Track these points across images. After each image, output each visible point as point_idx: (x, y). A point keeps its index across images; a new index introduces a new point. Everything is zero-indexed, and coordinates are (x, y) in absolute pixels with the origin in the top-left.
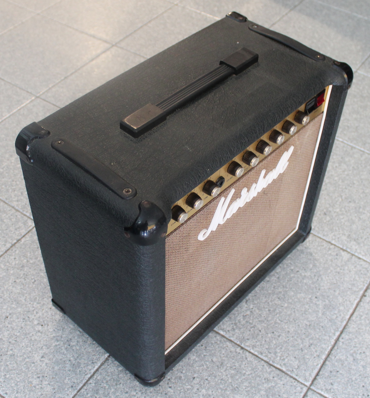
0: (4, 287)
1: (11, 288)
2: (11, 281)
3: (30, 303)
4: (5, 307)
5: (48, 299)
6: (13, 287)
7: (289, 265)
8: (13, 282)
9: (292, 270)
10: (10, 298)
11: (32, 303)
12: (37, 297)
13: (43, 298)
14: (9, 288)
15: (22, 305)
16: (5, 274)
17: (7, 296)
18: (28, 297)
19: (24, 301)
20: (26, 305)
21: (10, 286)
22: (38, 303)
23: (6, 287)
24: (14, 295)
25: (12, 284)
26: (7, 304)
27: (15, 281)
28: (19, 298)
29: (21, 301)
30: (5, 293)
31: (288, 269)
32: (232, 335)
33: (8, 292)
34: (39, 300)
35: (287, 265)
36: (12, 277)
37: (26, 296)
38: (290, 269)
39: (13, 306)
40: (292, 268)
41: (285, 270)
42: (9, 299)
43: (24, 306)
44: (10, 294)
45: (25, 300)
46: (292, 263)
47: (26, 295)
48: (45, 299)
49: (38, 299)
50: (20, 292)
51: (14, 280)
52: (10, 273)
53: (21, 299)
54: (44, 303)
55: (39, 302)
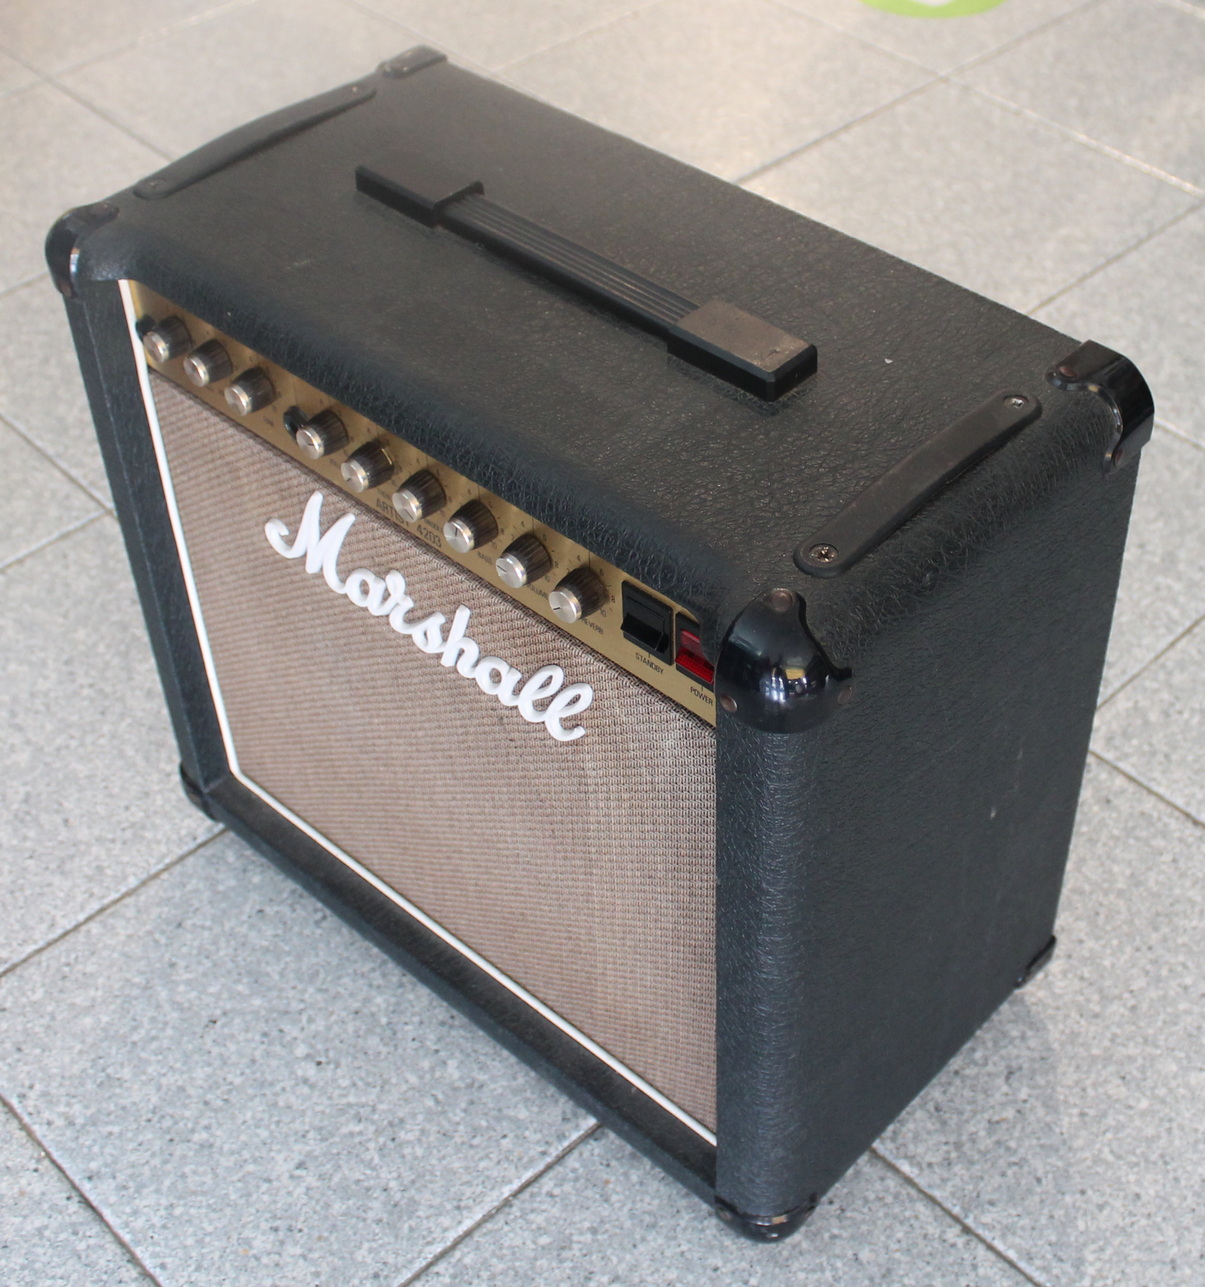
0: (222, 925)
1: (244, 929)
2: (247, 909)
3: (294, 988)
4: (212, 990)
5: (354, 981)
6: (252, 927)
7: (1180, 969)
8: (254, 911)
9: (1186, 988)
10: (233, 961)
11: (300, 987)
12: (321, 970)
13: (340, 977)
14: (237, 930)
15: (270, 989)
16: (232, 882)
17: (226, 955)
18: (293, 966)
19: (276, 977)
20: (281, 990)
21: (243, 923)
22: (320, 990)
23: (228, 926)
24: (249, 956)
25: (250, 917)
26: (223, 980)
27: (261, 911)
28: (263, 965)
29: (268, 974)
30: (223, 944)
31: (1173, 984)
32: (938, 1182)
33: (233, 943)
34: (325, 979)
35: (1171, 971)
36: (254, 896)
37: (286, 963)
38: (1179, 985)
39: (240, 988)
40: (1188, 981)
41: (1161, 985)
42: (230, 965)
43: (275, 993)
44: (236, 949)
45: (282, 974)
46: (1189, 964)
47: (288, 959)
48: (346, 980)
49: (322, 976)
50: (271, 948)
51: (258, 907)
52: (250, 882)
53: (269, 969)
54: (338, 993)
55: (324, 987)
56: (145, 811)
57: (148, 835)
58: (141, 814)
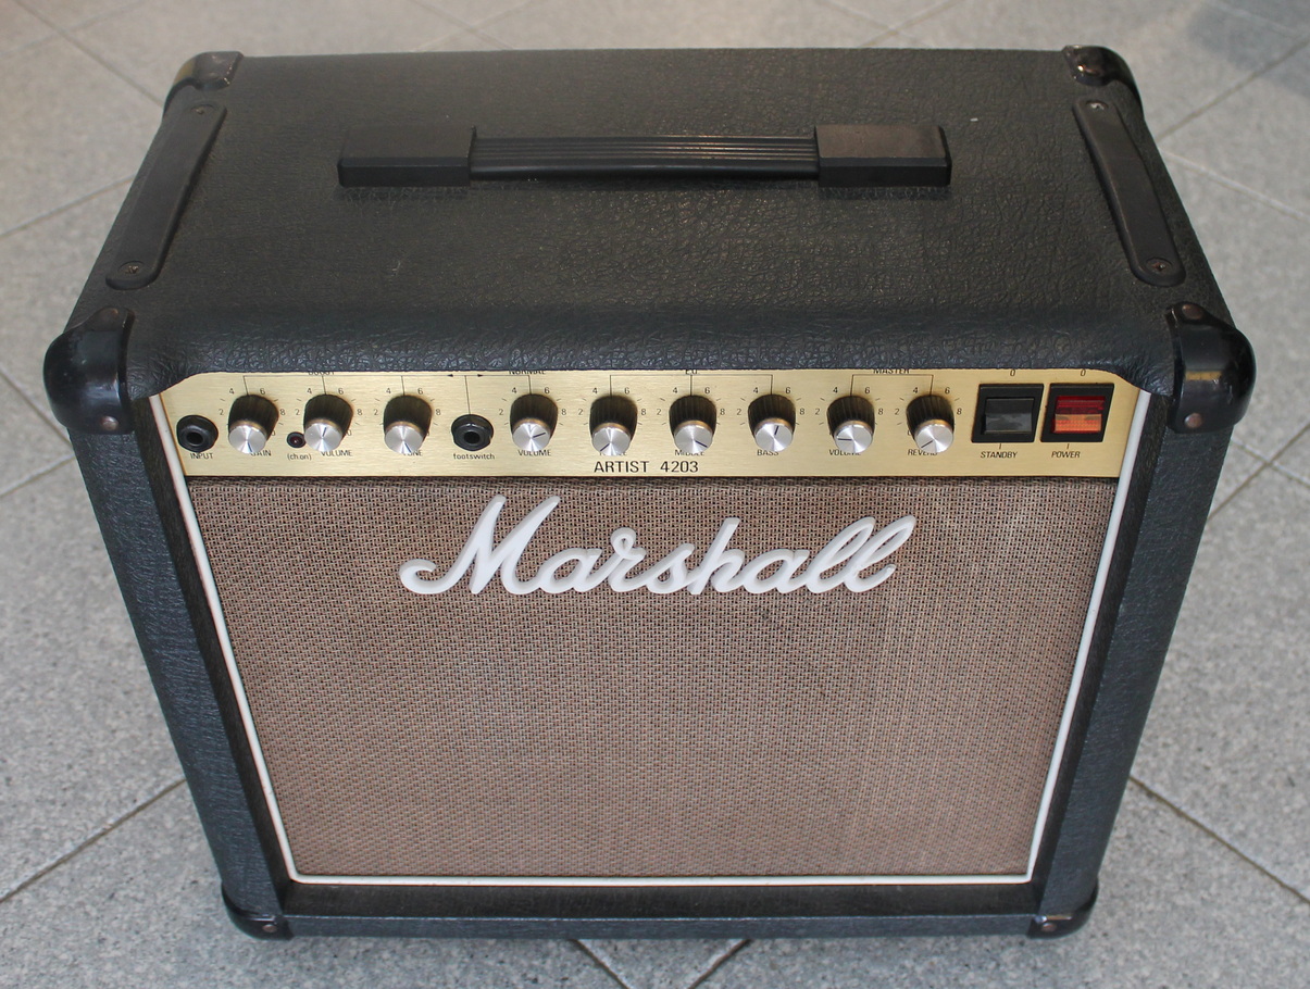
0: (155, 897)
1: (176, 902)
2: (181, 879)
3: (223, 969)
4: (139, 969)
5: (284, 962)
6: (185, 899)
7: (1136, 958)
8: (188, 882)
9: (1143, 980)
10: (163, 938)
11: (229, 968)
12: (252, 950)
13: (270, 958)
14: (169, 903)
15: (198, 970)
16: (169, 850)
17: (157, 931)
18: (223, 944)
19: (206, 956)
20: (210, 971)
21: (176, 894)
22: (248, 972)
23: (161, 897)
24: (179, 932)
25: (183, 889)
26: (151, 959)
27: (195, 882)
28: (193, 942)
29: (197, 953)
30: (154, 918)
31: (1130, 975)
33: (164, 917)
34: (254, 959)
35: (1127, 960)
36: (190, 866)
37: (217, 940)
38: (1136, 977)
39: (168, 967)
40: (1146, 972)
41: (1117, 976)
42: (160, 942)
43: (203, 975)
44: (167, 924)
45: (211, 953)
46: (1146, 952)
47: (219, 936)
48: (275, 961)
49: (252, 956)
50: (202, 924)
51: (192, 878)
52: (186, 850)
53: (199, 947)
54: (267, 975)
55: (253, 968)
56: (87, 770)
57: (89, 796)
58: (84, 773)
